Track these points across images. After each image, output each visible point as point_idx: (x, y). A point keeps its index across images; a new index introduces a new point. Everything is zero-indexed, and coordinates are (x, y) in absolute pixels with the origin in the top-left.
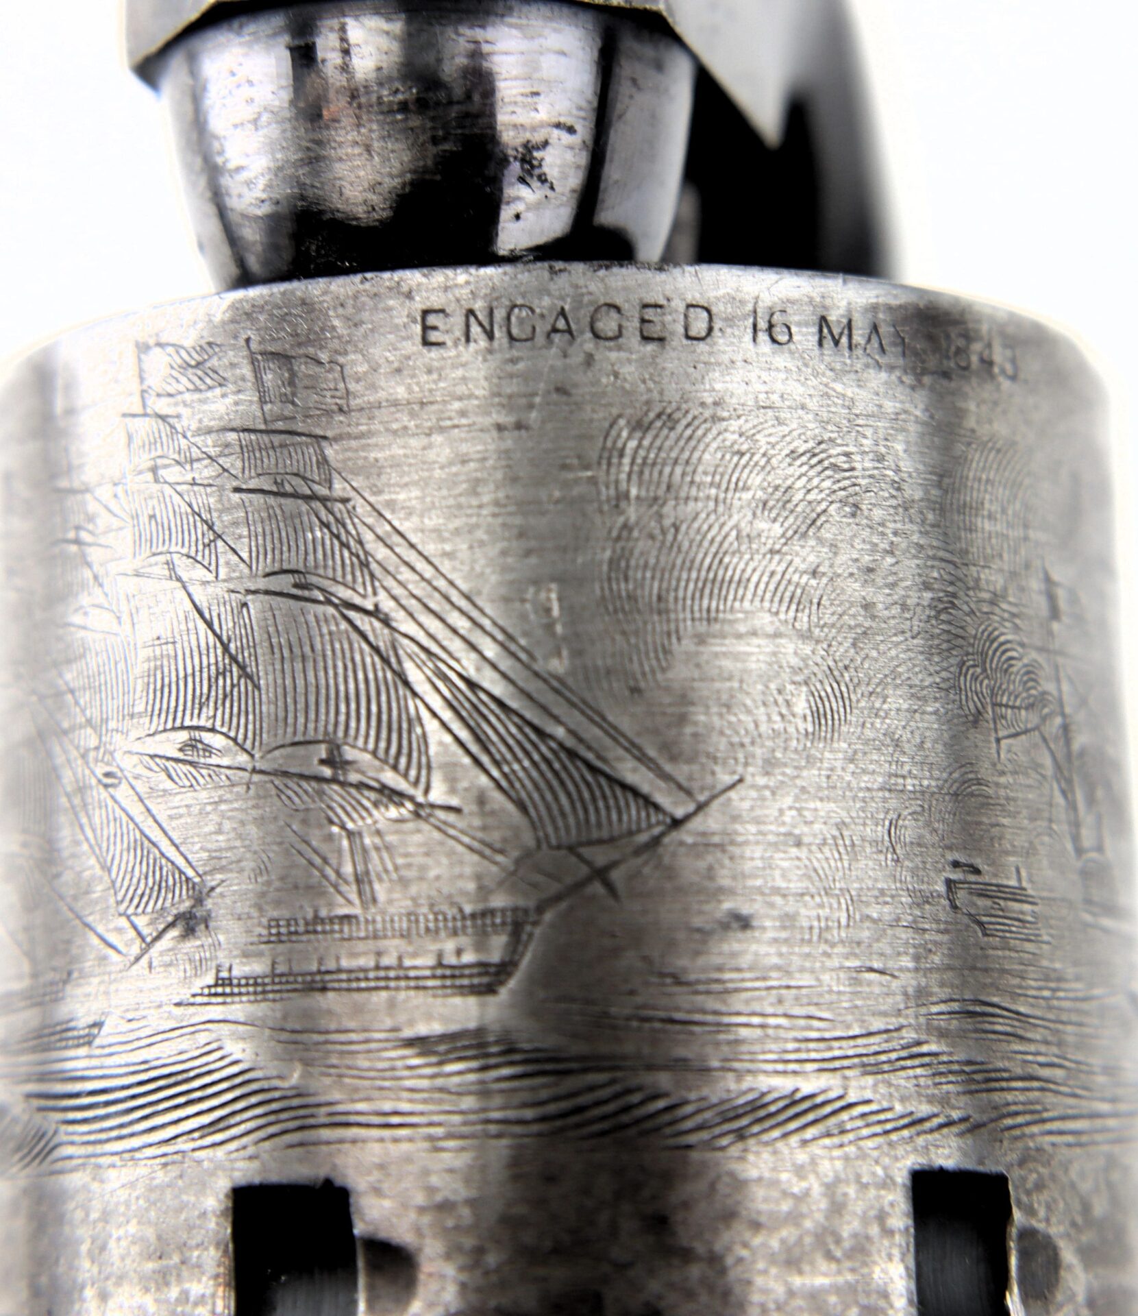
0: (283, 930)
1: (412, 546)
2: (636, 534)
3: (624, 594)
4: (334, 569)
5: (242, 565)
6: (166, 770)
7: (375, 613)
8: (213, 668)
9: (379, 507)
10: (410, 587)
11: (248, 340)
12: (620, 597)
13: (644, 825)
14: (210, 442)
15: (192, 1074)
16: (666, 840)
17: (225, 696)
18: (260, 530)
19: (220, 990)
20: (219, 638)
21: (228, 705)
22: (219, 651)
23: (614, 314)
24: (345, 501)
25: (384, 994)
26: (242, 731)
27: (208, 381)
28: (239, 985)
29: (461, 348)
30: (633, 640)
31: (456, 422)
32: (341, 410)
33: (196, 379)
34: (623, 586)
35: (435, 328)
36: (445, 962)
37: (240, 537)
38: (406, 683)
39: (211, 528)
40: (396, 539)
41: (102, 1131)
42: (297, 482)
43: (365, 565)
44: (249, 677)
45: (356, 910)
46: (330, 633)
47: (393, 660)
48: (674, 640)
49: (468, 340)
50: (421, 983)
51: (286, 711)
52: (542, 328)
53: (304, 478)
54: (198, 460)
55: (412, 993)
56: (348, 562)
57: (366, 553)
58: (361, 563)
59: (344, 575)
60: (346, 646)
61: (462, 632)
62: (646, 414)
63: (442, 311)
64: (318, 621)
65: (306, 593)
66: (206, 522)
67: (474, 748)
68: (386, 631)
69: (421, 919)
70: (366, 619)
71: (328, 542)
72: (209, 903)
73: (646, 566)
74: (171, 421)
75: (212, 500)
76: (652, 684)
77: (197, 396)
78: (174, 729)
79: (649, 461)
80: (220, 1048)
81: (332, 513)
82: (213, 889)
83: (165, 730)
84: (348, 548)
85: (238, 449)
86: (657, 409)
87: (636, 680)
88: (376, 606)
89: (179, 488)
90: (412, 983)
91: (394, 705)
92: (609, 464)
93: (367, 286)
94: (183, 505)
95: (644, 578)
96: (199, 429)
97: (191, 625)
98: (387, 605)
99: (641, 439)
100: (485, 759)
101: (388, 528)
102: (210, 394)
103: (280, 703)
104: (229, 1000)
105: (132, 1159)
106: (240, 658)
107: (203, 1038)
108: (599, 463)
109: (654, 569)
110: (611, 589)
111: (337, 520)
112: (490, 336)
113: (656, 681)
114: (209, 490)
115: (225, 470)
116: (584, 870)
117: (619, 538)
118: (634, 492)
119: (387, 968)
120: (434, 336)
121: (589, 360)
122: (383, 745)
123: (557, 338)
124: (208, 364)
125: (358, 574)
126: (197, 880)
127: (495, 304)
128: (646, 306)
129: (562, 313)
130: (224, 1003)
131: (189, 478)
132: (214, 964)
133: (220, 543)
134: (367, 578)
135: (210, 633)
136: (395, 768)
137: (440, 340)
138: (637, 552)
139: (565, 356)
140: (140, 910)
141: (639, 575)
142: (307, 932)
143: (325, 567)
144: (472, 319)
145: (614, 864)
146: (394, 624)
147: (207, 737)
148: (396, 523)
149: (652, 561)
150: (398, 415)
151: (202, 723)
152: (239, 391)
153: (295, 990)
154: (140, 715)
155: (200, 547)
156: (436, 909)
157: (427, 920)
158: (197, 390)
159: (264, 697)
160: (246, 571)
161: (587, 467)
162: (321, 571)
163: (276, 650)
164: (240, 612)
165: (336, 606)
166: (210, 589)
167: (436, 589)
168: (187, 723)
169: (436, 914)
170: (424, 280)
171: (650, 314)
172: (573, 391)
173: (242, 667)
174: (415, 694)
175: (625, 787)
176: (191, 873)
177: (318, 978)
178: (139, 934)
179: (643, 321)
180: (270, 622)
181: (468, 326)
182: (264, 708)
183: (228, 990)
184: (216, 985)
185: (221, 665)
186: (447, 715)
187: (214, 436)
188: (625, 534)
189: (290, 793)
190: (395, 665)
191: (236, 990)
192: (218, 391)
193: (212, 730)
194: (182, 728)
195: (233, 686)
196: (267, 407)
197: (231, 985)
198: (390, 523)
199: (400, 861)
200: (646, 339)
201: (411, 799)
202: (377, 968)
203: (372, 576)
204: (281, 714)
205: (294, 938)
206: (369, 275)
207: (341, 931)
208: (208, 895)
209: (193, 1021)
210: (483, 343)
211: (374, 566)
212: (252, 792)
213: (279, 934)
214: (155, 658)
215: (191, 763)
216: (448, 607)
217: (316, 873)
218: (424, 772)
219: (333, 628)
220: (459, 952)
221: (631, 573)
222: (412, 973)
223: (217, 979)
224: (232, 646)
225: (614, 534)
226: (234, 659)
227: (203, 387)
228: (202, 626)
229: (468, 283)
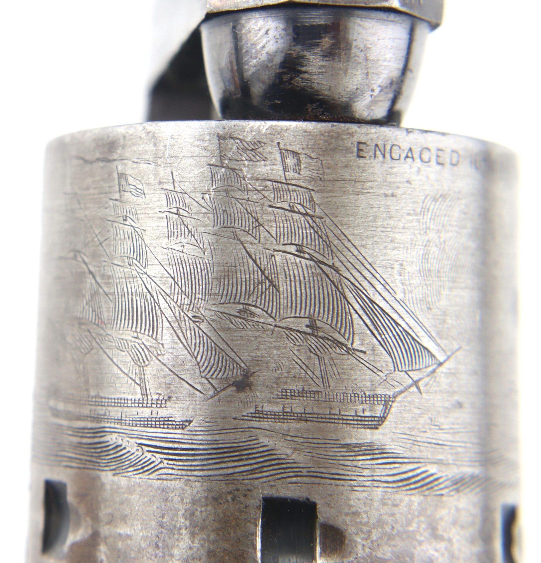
0: (288, 394)
1: (349, 240)
2: (431, 244)
3: (427, 268)
4: (315, 246)
5: (272, 239)
6: (230, 320)
7: (332, 267)
8: (256, 280)
9: (335, 222)
10: (348, 257)
11: (279, 143)
12: (425, 270)
13: (430, 364)
14: (257, 184)
15: (242, 448)
16: (437, 371)
17: (262, 293)
18: (282, 225)
19: (257, 415)
20: (260, 268)
21: (263, 297)
22: (260, 273)
23: (427, 152)
24: (321, 218)
25: (332, 425)
26: (270, 309)
27: (258, 158)
28: (267, 414)
29: (372, 160)
30: (429, 288)
31: (369, 191)
32: (321, 179)
33: (251, 156)
34: (426, 265)
35: (362, 150)
36: (358, 414)
37: (271, 227)
38: (345, 298)
39: (257, 220)
40: (343, 237)
41: (191, 466)
42: (299, 207)
43: (329, 246)
44: (274, 286)
45: (321, 389)
46: (313, 273)
47: (340, 287)
48: (442, 289)
49: (375, 157)
50: (349, 422)
51: (292, 303)
52: (403, 155)
53: (303, 206)
54: (251, 190)
55: (344, 425)
56: (321, 243)
57: (330, 241)
58: (327, 245)
59: (319, 249)
60: (319, 279)
61: (368, 278)
62: (437, 195)
63: (365, 143)
64: (307, 267)
65: (302, 255)
66: (255, 218)
67: (372, 327)
68: (337, 275)
69: (349, 395)
70: (329, 269)
71: (313, 235)
72: (252, 379)
73: (434, 258)
74: (237, 171)
75: (257, 209)
76: (435, 307)
77: (251, 163)
78: (234, 303)
79: (437, 214)
80: (257, 439)
81: (315, 223)
82: (254, 373)
83: (229, 303)
84: (322, 238)
85: (272, 189)
86: (440, 192)
87: (430, 305)
88: (333, 264)
89: (240, 201)
90: (345, 422)
91: (340, 306)
92: (424, 214)
93: (334, 128)
94: (242, 208)
95: (433, 263)
96: (252, 177)
97: (245, 260)
98: (338, 264)
99: (435, 205)
100: (376, 332)
101: (339, 232)
102: (258, 163)
103: (289, 299)
104: (262, 420)
105: (209, 480)
106: (270, 278)
107: (248, 434)
108: (420, 214)
109: (437, 259)
110: (422, 266)
111: (317, 226)
112: (384, 156)
113: (436, 305)
114: (256, 204)
115: (265, 197)
116: (410, 381)
117: (426, 246)
118: (432, 227)
119: (334, 415)
120: (362, 154)
121: (419, 170)
122: (334, 322)
123: (408, 159)
124: (258, 150)
125: (326, 249)
126: (246, 368)
127: (386, 143)
128: (439, 150)
129: (410, 150)
130: (260, 421)
131: (246, 197)
132: (254, 404)
133: (261, 228)
134: (330, 252)
135: (255, 265)
136: (339, 333)
137: (364, 156)
138: (431, 252)
139: (411, 168)
140: (214, 377)
141: (432, 262)
142: (299, 396)
143: (311, 244)
144: (377, 149)
145: (420, 379)
146: (340, 272)
147: (253, 309)
148: (343, 230)
149: (436, 256)
150: (346, 185)
151: (250, 302)
152: (273, 165)
153: (294, 419)
154: (215, 294)
155: (251, 228)
156: (355, 392)
157: (351, 396)
158: (251, 160)
159: (282, 296)
160: (275, 242)
161: (416, 215)
162: (309, 246)
163: (288, 277)
164: (271, 259)
165: (315, 262)
166: (255, 247)
167: (358, 259)
168: (242, 301)
169: (355, 394)
170: (358, 129)
171: (440, 153)
172: (413, 183)
173: (271, 282)
174: (349, 303)
175: (425, 348)
176: (243, 365)
177: (303, 415)
178: (213, 386)
179: (438, 156)
180: (286, 265)
181: (375, 151)
182: (282, 300)
183: (261, 415)
184: (255, 413)
185: (260, 279)
186: (361, 312)
187: (260, 182)
188: (428, 243)
189: (292, 337)
190: (340, 290)
191: (265, 416)
192: (263, 163)
193: (255, 306)
194: (239, 303)
195: (266, 289)
196: (287, 173)
197: (263, 414)
198: (340, 230)
199: (340, 371)
200: (438, 163)
201: (346, 346)
202: (330, 414)
203: (332, 251)
204: (289, 304)
205: (293, 398)
206: (335, 124)
207: (314, 397)
208: (251, 375)
209: (243, 426)
210: (381, 158)
211: (333, 247)
212: (274, 335)
213: (286, 395)
214: (224, 271)
215: (243, 319)
216: (363, 268)
217: (303, 372)
218: (351, 335)
219: (314, 271)
220: (364, 411)
221: (429, 260)
222: (345, 418)
223: (256, 410)
224: (266, 272)
225: (424, 244)
226: (267, 278)
227: (255, 160)
228: (251, 262)
229: (376, 133)
